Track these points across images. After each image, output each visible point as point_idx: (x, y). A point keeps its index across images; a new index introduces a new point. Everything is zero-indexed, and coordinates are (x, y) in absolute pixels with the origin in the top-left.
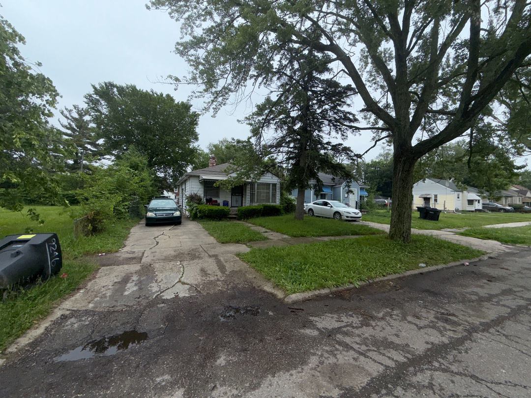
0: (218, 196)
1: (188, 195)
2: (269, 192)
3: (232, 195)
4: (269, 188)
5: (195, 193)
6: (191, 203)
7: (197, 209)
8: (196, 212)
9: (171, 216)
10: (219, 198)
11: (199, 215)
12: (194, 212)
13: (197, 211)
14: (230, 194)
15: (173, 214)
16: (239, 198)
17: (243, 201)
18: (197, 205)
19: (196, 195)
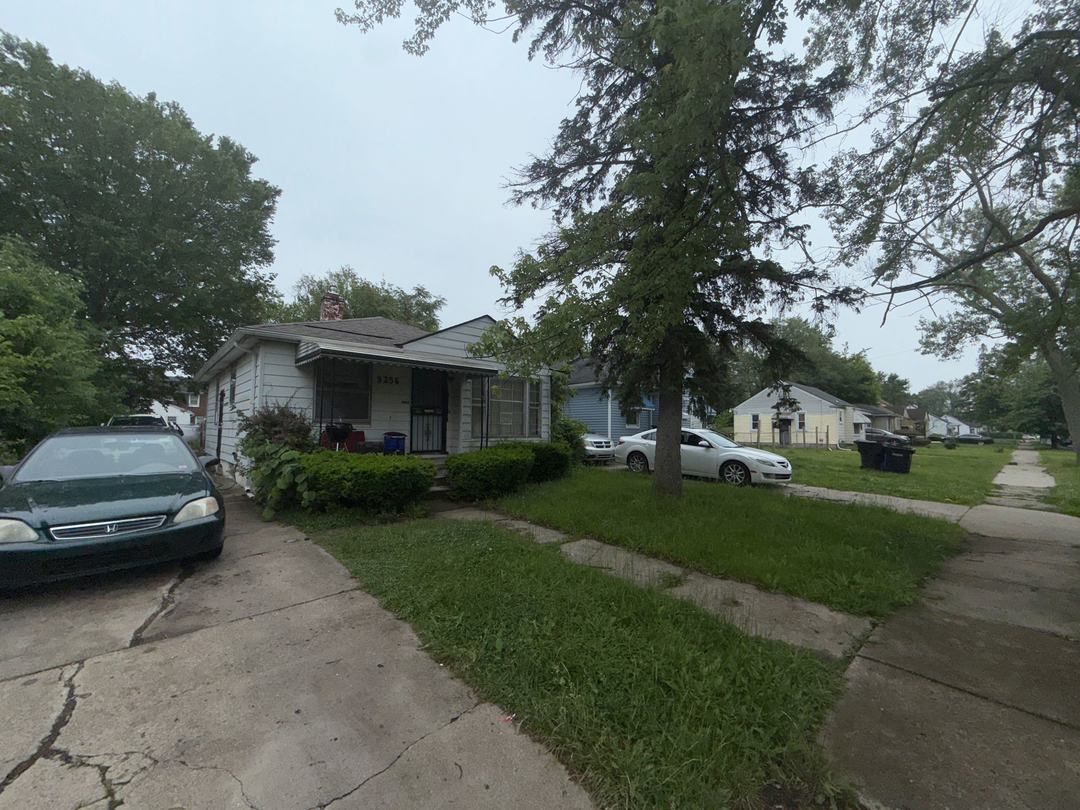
0: (365, 416)
1: (248, 414)
2: (522, 407)
3: (413, 413)
4: (522, 394)
5: (282, 404)
6: (269, 447)
7: (295, 473)
8: (293, 486)
9: (157, 527)
10: (369, 423)
11: (307, 496)
12: (281, 483)
13: (300, 479)
14: (407, 408)
15: (171, 514)
16: (434, 423)
17: (449, 434)
18: (295, 454)
19: (284, 412)
